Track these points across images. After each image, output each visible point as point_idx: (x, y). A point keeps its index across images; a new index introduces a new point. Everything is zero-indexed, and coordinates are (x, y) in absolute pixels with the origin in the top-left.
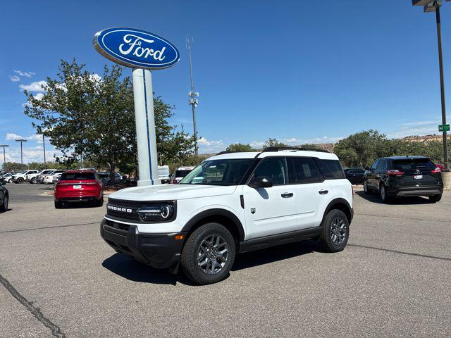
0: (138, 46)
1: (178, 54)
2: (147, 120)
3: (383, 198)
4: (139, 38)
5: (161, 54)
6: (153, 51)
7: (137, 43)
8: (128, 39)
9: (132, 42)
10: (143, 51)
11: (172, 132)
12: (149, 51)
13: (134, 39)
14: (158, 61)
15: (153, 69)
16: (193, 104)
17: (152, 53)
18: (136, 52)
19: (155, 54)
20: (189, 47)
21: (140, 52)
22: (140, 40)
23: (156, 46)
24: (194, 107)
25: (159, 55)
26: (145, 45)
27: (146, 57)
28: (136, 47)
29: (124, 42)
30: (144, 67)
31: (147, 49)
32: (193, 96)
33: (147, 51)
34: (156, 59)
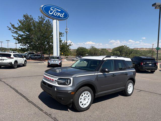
33: (58, 14)
34: (61, 17)
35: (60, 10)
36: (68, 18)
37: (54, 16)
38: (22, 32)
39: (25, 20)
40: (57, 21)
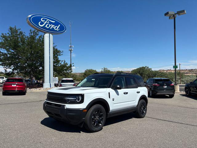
0: (48, 23)
1: (66, 28)
2: (50, 56)
3: (151, 95)
4: (48, 20)
5: (58, 28)
6: (54, 26)
7: (47, 22)
8: (43, 20)
9: (45, 21)
10: (50, 26)
11: (60, 62)
12: (53, 26)
13: (46, 20)
14: (56, 31)
15: (54, 34)
16: (71, 51)
17: (54, 27)
18: (46, 26)
19: (55, 28)
20: (70, 26)
21: (48, 26)
22: (48, 21)
23: (56, 24)
24: (71, 52)
25: (57, 28)
26: (51, 23)
27: (51, 28)
28: (46, 23)
29: (41, 21)
30: (50, 33)
31: (52, 25)
32: (71, 47)
33: (51, 26)
34: (56, 30)
35: (54, 22)
36: (65, 31)
37: (46, 28)
38: (4, 49)
39: (10, 33)
40: (50, 35)
